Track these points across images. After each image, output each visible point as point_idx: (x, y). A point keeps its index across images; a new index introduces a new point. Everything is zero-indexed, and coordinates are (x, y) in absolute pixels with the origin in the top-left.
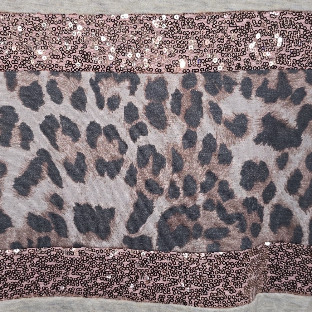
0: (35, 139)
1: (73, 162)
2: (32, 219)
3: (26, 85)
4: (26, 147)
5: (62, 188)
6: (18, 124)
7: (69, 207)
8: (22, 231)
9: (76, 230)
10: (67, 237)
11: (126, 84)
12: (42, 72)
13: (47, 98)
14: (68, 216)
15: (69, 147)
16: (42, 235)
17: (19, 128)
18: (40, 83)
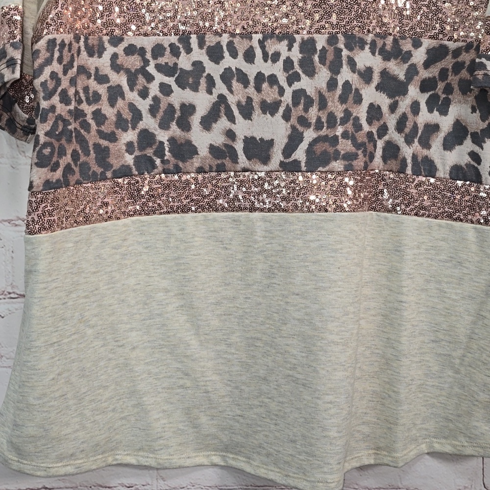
0: (216, 86)
1: (244, 104)
2: (213, 149)
3: (212, 45)
4: (210, 92)
5: (235, 124)
6: (205, 75)
7: (240, 139)
8: (205, 158)
9: (244, 157)
10: (238, 163)
11: (285, 42)
12: (224, 35)
13: (226, 54)
14: (239, 146)
15: (241, 92)
16: (219, 162)
17: (205, 77)
18: (222, 43)
